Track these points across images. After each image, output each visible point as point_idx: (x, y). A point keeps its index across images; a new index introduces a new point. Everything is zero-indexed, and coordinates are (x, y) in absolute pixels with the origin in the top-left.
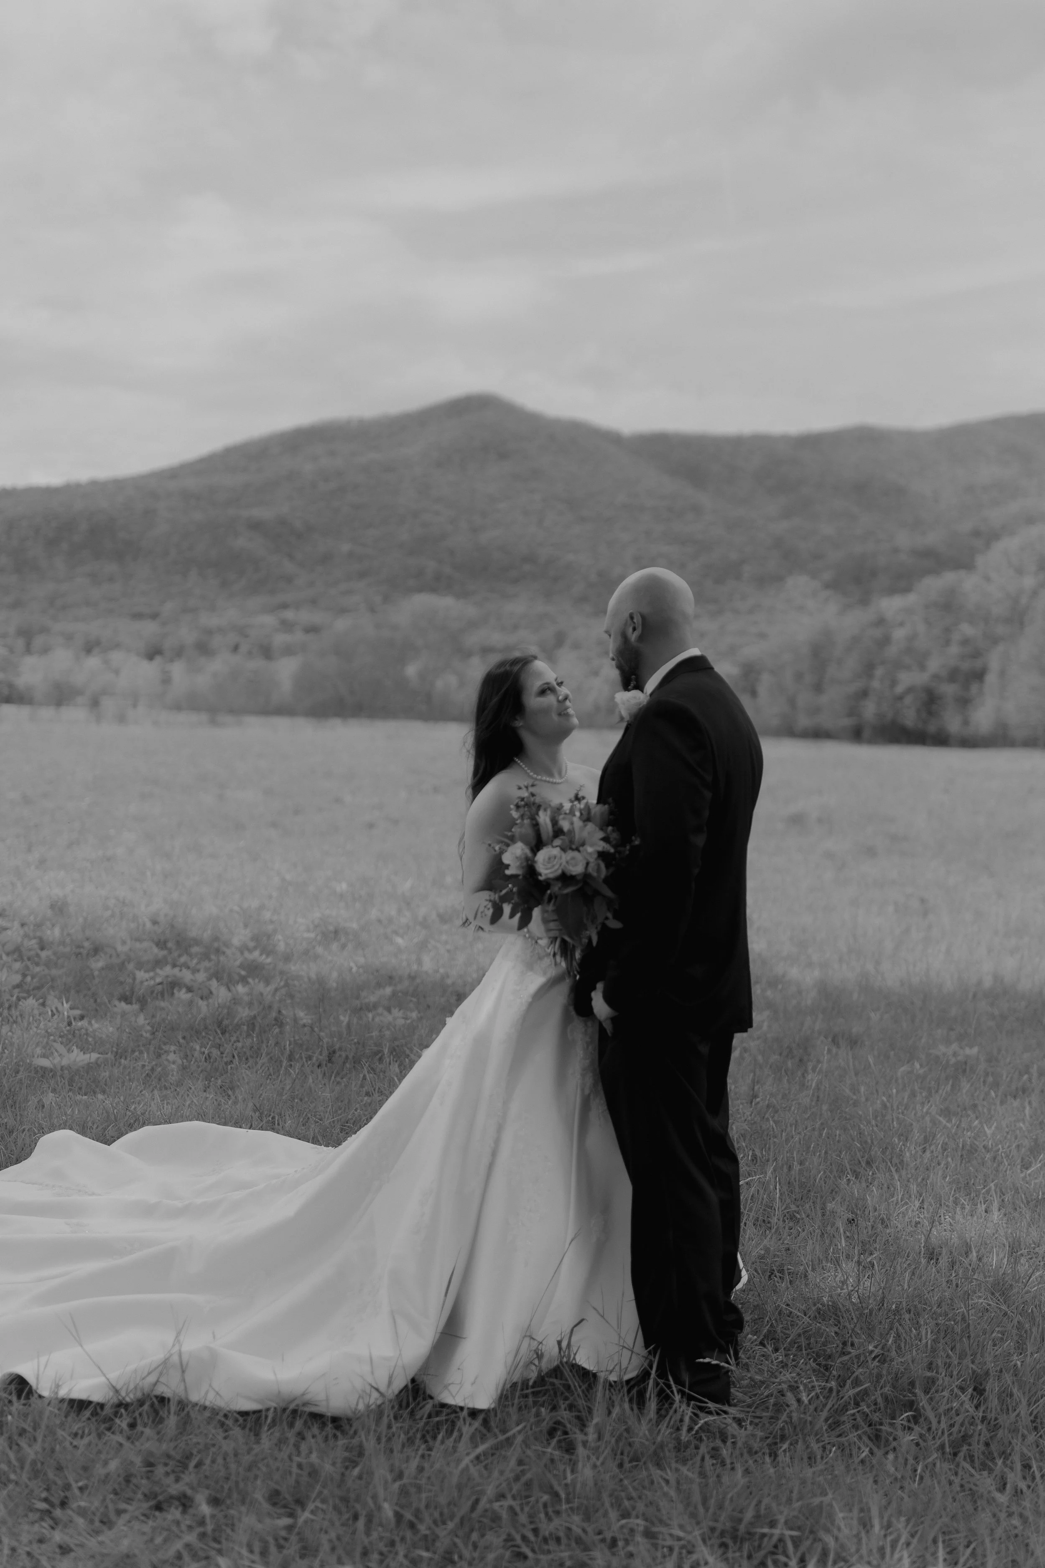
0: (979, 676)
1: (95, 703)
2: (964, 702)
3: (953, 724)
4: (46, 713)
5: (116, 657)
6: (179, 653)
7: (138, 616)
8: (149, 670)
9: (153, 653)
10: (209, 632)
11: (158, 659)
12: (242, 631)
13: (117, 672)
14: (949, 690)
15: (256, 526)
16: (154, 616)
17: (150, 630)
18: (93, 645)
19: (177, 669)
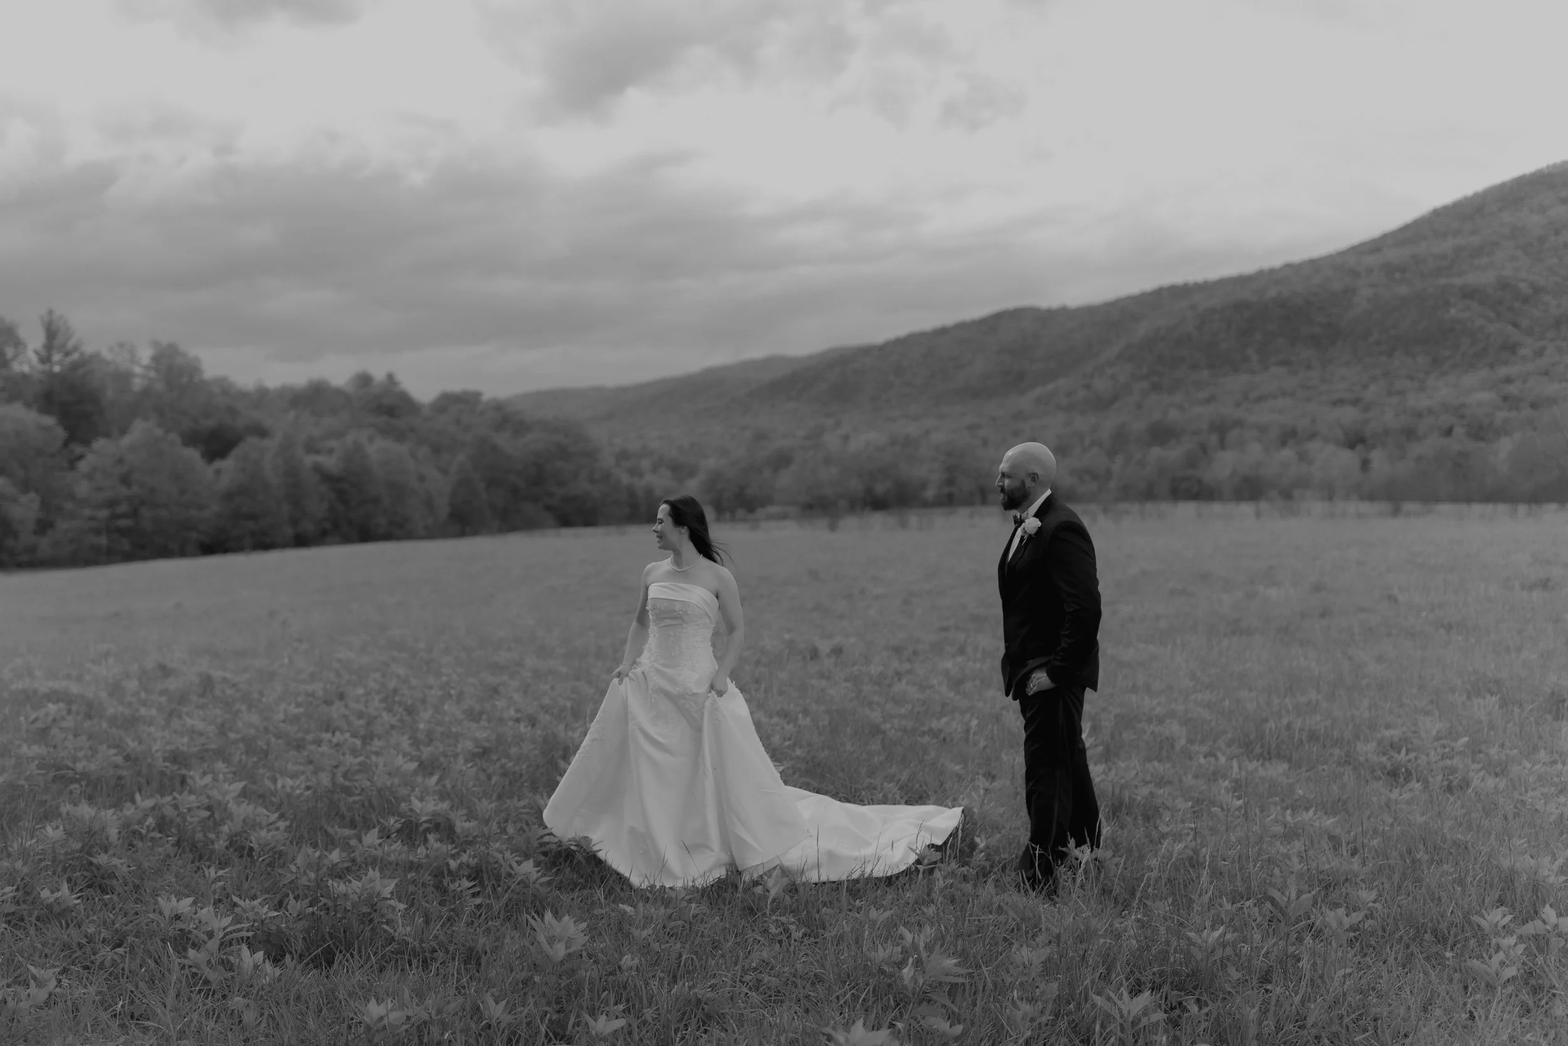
1: (1287, 497)
5: (1313, 446)
6: (1380, 439)
7: (1338, 403)
8: (1348, 460)
9: (1355, 440)
10: (1419, 415)
11: (1360, 447)
12: (1457, 412)
13: (1310, 463)
15: (1471, 294)
16: (1356, 402)
17: (1349, 415)
18: (1289, 436)
19: (1377, 457)
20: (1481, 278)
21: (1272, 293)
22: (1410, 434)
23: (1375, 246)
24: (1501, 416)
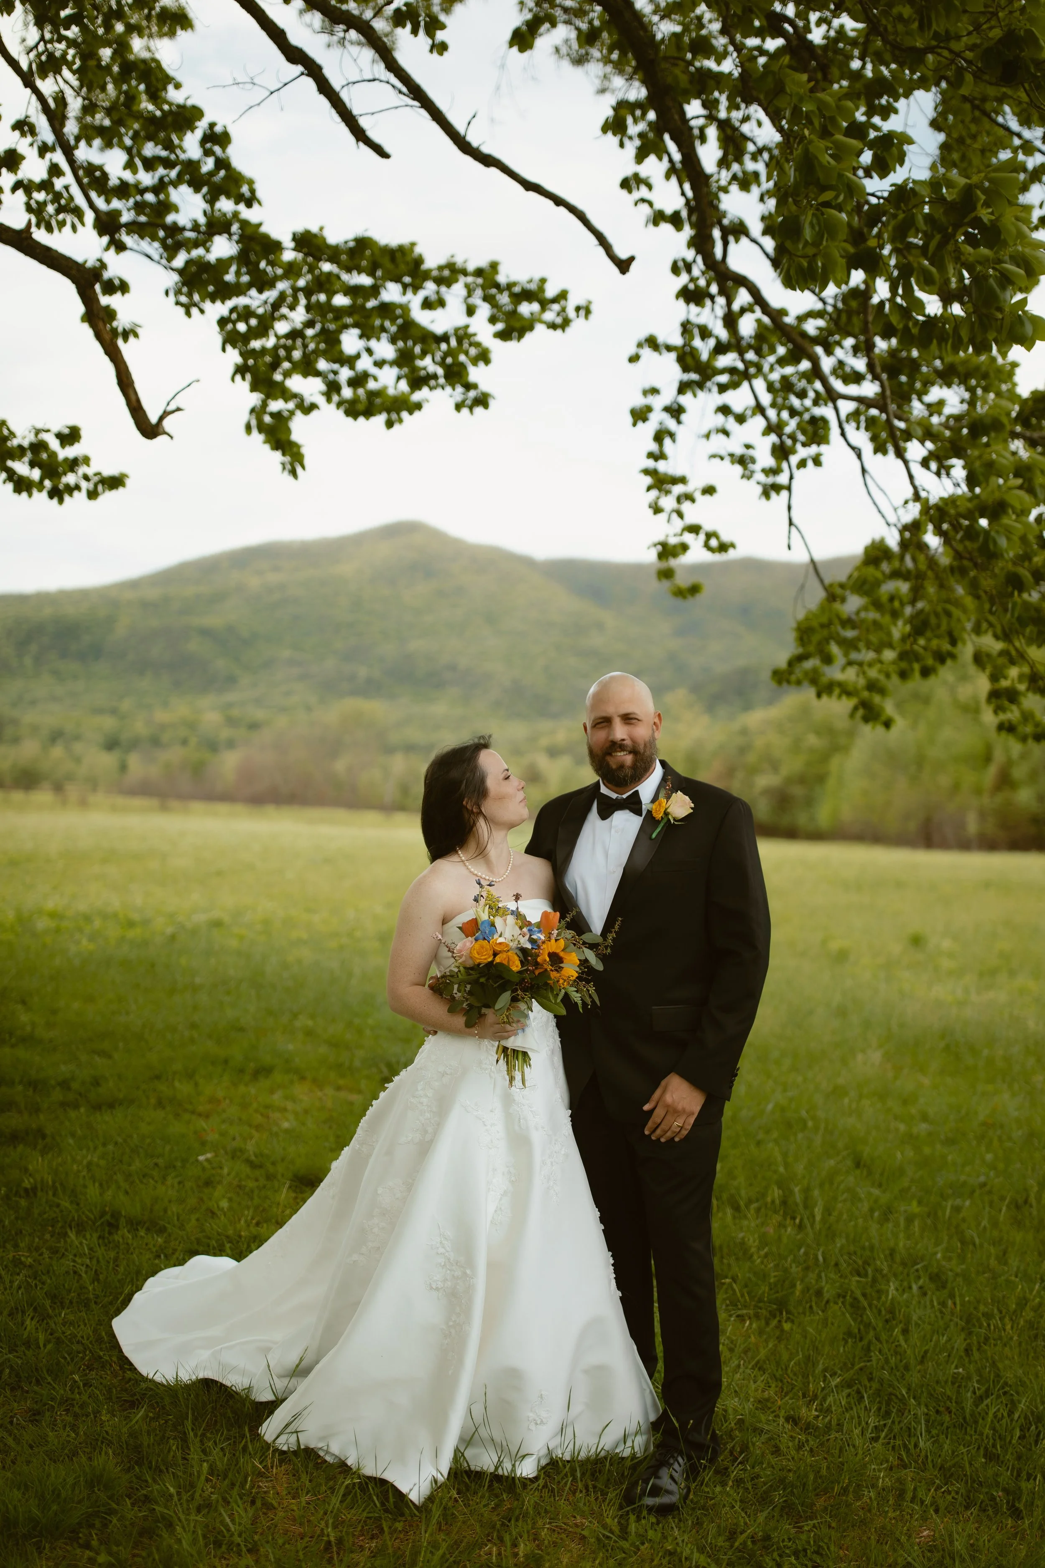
0: (821, 779)
1: (58, 788)
2: (809, 802)
3: (802, 820)
4: (18, 796)
5: (78, 747)
6: (134, 744)
7: (98, 711)
8: (107, 761)
9: (111, 744)
10: (163, 727)
11: (116, 750)
12: (192, 725)
13: (78, 760)
14: (798, 791)
15: (205, 633)
16: (114, 712)
17: (109, 723)
18: (56, 736)
19: (134, 761)
20: (213, 620)
21: (48, 611)
22: (155, 742)
23: (134, 584)
24: (225, 733)
